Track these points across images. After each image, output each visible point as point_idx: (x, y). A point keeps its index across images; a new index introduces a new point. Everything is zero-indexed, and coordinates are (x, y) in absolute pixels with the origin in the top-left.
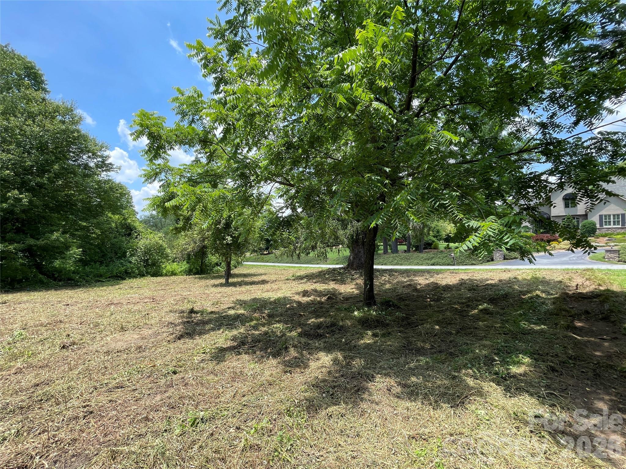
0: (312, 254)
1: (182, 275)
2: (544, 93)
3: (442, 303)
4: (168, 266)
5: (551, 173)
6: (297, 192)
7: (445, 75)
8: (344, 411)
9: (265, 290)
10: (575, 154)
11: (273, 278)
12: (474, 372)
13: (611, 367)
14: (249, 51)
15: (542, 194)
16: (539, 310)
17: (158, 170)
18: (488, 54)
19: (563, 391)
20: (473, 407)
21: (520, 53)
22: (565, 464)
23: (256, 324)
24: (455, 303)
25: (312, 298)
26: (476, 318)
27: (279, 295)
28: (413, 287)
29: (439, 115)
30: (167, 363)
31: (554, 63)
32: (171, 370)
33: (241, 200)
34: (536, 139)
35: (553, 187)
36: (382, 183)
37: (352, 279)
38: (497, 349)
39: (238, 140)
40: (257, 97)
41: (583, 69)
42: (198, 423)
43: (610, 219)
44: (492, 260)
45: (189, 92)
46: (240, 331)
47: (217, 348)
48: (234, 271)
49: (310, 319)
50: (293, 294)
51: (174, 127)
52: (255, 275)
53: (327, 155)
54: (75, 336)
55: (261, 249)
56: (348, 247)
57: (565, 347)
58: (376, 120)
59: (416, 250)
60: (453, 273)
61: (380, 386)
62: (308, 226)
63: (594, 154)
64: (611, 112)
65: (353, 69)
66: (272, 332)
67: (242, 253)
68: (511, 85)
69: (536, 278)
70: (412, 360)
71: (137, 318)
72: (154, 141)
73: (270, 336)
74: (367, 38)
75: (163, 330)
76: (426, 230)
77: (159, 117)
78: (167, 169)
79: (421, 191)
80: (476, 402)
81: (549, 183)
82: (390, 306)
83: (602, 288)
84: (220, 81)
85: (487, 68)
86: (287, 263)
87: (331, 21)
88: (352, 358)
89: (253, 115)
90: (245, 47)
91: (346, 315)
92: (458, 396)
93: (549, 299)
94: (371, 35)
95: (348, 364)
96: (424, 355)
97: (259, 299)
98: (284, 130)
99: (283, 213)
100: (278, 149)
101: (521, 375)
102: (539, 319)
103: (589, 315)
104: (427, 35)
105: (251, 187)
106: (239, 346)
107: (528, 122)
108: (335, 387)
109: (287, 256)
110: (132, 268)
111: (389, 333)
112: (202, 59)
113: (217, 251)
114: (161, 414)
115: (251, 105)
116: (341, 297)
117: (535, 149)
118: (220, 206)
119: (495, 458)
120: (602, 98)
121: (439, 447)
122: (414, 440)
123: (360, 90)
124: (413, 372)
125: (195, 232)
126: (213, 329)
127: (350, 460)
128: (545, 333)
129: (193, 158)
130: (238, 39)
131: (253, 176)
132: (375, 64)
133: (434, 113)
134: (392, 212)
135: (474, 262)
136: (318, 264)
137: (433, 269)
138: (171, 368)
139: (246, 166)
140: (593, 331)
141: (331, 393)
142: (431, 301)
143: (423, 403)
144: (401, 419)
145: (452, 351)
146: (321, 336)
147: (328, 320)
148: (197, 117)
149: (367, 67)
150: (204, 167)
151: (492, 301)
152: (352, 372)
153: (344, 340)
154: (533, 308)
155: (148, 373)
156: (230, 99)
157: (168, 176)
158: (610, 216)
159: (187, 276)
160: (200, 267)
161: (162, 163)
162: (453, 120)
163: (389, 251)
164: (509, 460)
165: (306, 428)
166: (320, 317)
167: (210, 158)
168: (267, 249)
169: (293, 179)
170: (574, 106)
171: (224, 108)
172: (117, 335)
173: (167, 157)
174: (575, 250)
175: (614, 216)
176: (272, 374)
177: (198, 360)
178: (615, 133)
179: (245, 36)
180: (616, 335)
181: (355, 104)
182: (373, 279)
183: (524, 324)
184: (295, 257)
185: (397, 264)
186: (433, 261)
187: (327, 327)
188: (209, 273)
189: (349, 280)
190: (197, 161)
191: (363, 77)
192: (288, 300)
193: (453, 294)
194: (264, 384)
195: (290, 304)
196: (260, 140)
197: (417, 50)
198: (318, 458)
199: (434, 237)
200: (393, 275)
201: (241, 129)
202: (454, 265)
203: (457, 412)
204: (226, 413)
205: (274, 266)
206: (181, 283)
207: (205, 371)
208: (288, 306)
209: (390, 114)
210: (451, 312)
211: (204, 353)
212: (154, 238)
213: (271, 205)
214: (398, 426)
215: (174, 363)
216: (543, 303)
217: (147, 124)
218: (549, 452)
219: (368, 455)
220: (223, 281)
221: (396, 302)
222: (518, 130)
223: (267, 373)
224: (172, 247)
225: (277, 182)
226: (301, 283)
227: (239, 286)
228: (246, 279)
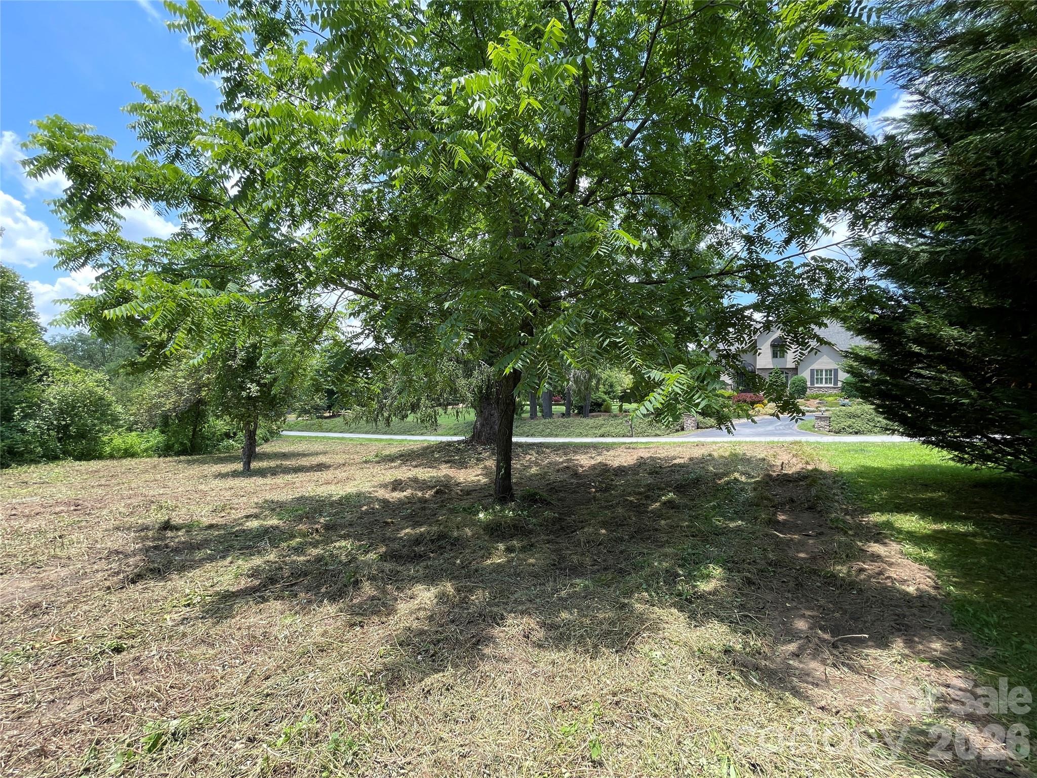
0: (411, 418)
1: (148, 457)
2: (751, 194)
3: (611, 494)
4: (118, 440)
5: (756, 307)
6: (385, 308)
7: (626, 146)
8: (451, 681)
9: (321, 482)
10: (785, 284)
11: (340, 459)
12: (650, 595)
13: (815, 572)
14: (301, 44)
15: (745, 336)
16: (736, 499)
17: (93, 245)
18: (684, 125)
19: (760, 610)
20: (646, 648)
21: (725, 131)
22: (757, 712)
23: (301, 543)
24: (630, 494)
25: (408, 493)
26: (658, 515)
27: (349, 490)
28: (572, 471)
29: (617, 207)
30: (100, 632)
31: (765, 153)
32: (110, 646)
33: (276, 316)
34: (741, 259)
35: (758, 326)
36: (525, 303)
37: (478, 460)
38: (682, 559)
39: (270, 203)
40: (310, 129)
41: (798, 168)
42: (164, 744)
43: (821, 375)
44: (683, 429)
45: (169, 98)
46: (267, 558)
47: (217, 593)
48: (263, 448)
49: (402, 529)
50: (374, 487)
51: (132, 161)
52: (304, 455)
53: (442, 251)
55: (317, 408)
56: (473, 406)
57: (765, 550)
58: (518, 199)
59: (579, 413)
60: (629, 448)
61: (513, 631)
62: (406, 369)
63: (806, 287)
64: (826, 231)
65: (482, 106)
66: (332, 555)
67: (279, 415)
68: (710, 176)
69: (735, 455)
70: (565, 585)
71: (32, 546)
72: (82, 184)
73: (326, 564)
74: (507, 60)
75: (96, 567)
76: (594, 382)
77: (98, 139)
78: (112, 243)
79: (584, 320)
80: (650, 640)
81: (754, 321)
82: (536, 501)
83: (810, 468)
84: (236, 87)
85: (682, 147)
86: (366, 433)
87: (454, 23)
88: (471, 591)
89: (302, 161)
90: (292, 34)
91: (464, 519)
92: (627, 634)
93: (750, 484)
94: (513, 57)
95: (464, 601)
96: (581, 575)
97: (311, 499)
98: (363, 197)
99: (359, 344)
100: (351, 229)
101: (710, 593)
102: (736, 513)
103: (794, 505)
104: (603, 80)
105: (296, 293)
106: (264, 586)
107: (732, 232)
108: (439, 641)
109: (367, 421)
110: (27, 443)
111: (532, 546)
112: (198, 38)
113: (226, 410)
114: (79, 737)
115: (299, 142)
116: (458, 490)
117: (739, 272)
118: (230, 324)
119: (672, 719)
120: (816, 211)
121: (596, 715)
122: (561, 711)
123: (494, 145)
124: (564, 604)
125: (180, 374)
126: (211, 559)
127: (457, 761)
128: (742, 531)
129: (177, 230)
130: (279, 16)
131: (300, 272)
132: (518, 106)
133: (609, 202)
134: (540, 351)
135: (658, 432)
136: (422, 434)
137: (602, 443)
138: (109, 642)
139: (289, 253)
140: (797, 526)
141: (432, 652)
142: (596, 491)
143: (576, 651)
144: (542, 680)
145: (622, 566)
146: (421, 556)
147: (435, 528)
148: (185, 150)
149: (504, 109)
150: (201, 247)
151: (680, 489)
152: (469, 613)
153: (458, 561)
154: (729, 497)
155: (52, 657)
156: (255, 124)
157: (118, 258)
158: (822, 371)
159: (161, 459)
160: (191, 442)
161: (104, 232)
162: (634, 216)
163: (539, 414)
164: (689, 719)
165: (383, 718)
166: (421, 525)
167: (215, 231)
168: (329, 408)
169: (378, 287)
170: (786, 218)
171: (244, 139)
173: (115, 219)
174: (781, 416)
175: (826, 371)
176: (326, 632)
177: (174, 620)
178: (830, 261)
179: (293, 15)
180: (822, 530)
181: (486, 168)
182: (510, 459)
183: (718, 521)
184: (381, 423)
185: (550, 435)
186: (602, 430)
187: (432, 541)
188: (210, 453)
189: (473, 461)
190: (186, 235)
191: (498, 124)
192: (366, 498)
193: (628, 480)
194: (309, 652)
195: (368, 504)
196: (317, 210)
197: (587, 100)
198: (402, 768)
199: (605, 393)
200: (543, 452)
201: (276, 183)
202: (632, 436)
203: (625, 658)
204: (227, 715)
205: (343, 438)
206: (145, 471)
207: (189, 640)
208: (364, 508)
209: (540, 193)
210: (624, 507)
211: (189, 605)
212: (84, 381)
213: (337, 329)
214: (536, 694)
215: (118, 631)
216: (742, 490)
217: (65, 147)
218: (739, 699)
219: (488, 748)
220: (239, 466)
221: (545, 494)
222: (719, 243)
223: (317, 631)
224: (126, 401)
225: (348, 288)
226: (391, 468)
227: (272, 475)
228: (287, 463)
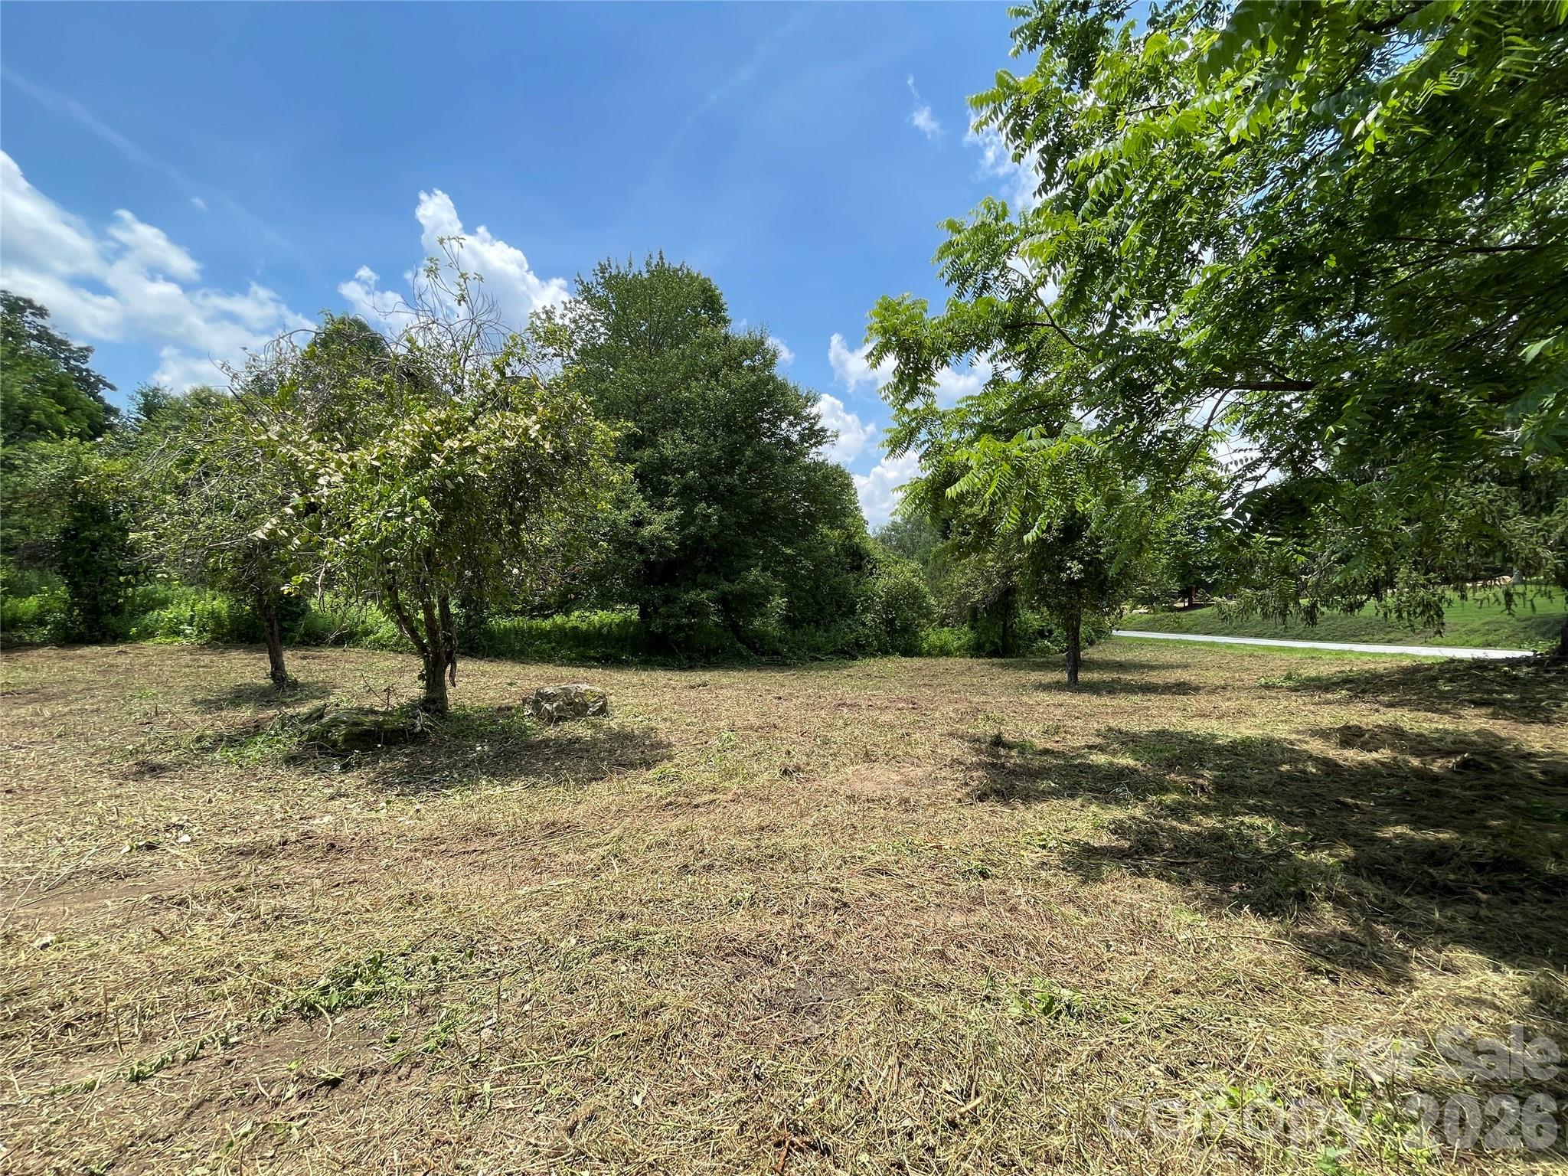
0: (1370, 608)
1: (962, 656)
4: (933, 636)
9: (1190, 711)
11: (1214, 677)
17: (913, 424)
23: (1180, 803)
25: (1384, 755)
27: (1247, 733)
30: (963, 848)
32: (976, 867)
42: (1059, 1013)
45: (975, 218)
46: (1131, 812)
47: (1076, 843)
48: (1089, 653)
49: (1387, 823)
50: (1298, 732)
52: (1152, 668)
54: (799, 759)
66: (1239, 834)
67: (1114, 604)
73: (1233, 848)
75: (944, 774)
77: (915, 303)
78: (930, 416)
84: (1056, 152)
86: (1257, 636)
97: (1179, 737)
99: (1257, 479)
106: (1137, 853)
109: (1265, 615)
110: (867, 637)
112: (1007, 120)
113: (1044, 599)
116: (1531, 769)
126: (1055, 794)
138: (974, 862)
146: (1451, 891)
147: (1480, 843)
148: (994, 273)
155: (930, 859)
159: (974, 660)
160: (1003, 640)
161: (923, 406)
166: (1436, 827)
168: (1184, 593)
172: (862, 767)
173: (931, 388)
176: (1261, 961)
177: (1032, 861)
184: (1295, 618)
187: (1479, 867)
188: (1024, 656)
190: (997, 381)
192: (1283, 750)
195: (1292, 762)
204: (1130, 1017)
205: (1213, 644)
206: (962, 674)
207: (1054, 892)
208: (1285, 768)
211: (1044, 847)
212: (903, 572)
213: (1209, 461)
215: (979, 853)
217: (893, 326)
220: (1063, 677)
224: (938, 592)
225: (1235, 386)
226: (1328, 703)
227: (1109, 692)
228: (1127, 677)
